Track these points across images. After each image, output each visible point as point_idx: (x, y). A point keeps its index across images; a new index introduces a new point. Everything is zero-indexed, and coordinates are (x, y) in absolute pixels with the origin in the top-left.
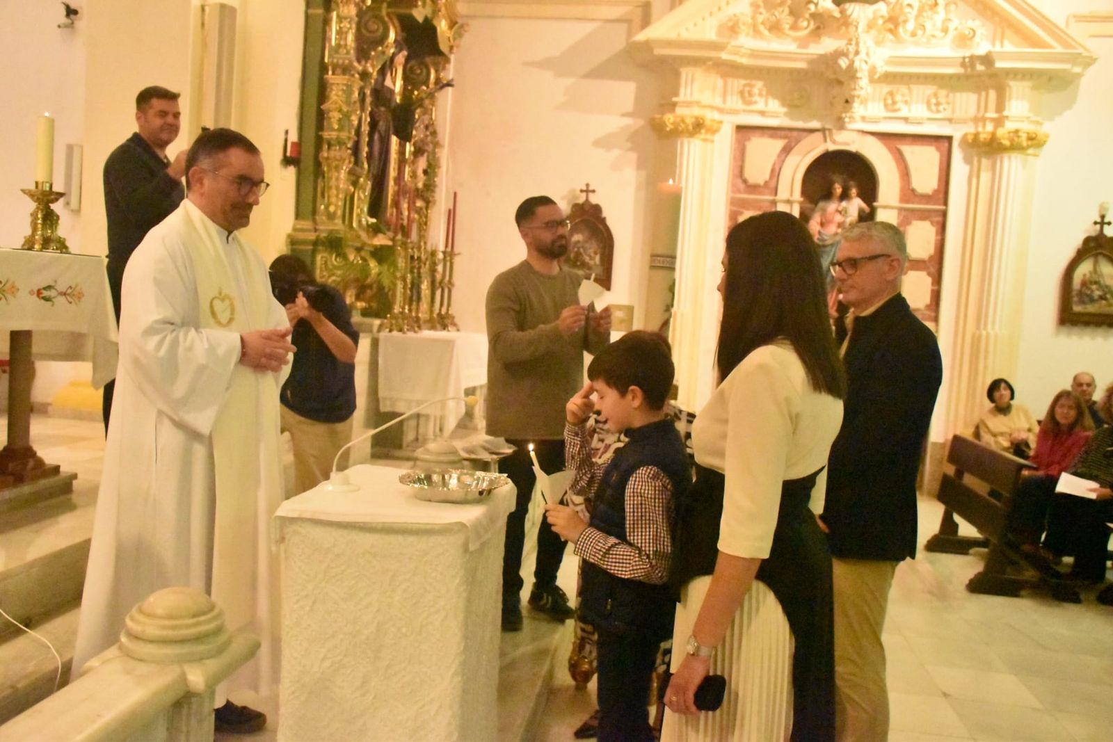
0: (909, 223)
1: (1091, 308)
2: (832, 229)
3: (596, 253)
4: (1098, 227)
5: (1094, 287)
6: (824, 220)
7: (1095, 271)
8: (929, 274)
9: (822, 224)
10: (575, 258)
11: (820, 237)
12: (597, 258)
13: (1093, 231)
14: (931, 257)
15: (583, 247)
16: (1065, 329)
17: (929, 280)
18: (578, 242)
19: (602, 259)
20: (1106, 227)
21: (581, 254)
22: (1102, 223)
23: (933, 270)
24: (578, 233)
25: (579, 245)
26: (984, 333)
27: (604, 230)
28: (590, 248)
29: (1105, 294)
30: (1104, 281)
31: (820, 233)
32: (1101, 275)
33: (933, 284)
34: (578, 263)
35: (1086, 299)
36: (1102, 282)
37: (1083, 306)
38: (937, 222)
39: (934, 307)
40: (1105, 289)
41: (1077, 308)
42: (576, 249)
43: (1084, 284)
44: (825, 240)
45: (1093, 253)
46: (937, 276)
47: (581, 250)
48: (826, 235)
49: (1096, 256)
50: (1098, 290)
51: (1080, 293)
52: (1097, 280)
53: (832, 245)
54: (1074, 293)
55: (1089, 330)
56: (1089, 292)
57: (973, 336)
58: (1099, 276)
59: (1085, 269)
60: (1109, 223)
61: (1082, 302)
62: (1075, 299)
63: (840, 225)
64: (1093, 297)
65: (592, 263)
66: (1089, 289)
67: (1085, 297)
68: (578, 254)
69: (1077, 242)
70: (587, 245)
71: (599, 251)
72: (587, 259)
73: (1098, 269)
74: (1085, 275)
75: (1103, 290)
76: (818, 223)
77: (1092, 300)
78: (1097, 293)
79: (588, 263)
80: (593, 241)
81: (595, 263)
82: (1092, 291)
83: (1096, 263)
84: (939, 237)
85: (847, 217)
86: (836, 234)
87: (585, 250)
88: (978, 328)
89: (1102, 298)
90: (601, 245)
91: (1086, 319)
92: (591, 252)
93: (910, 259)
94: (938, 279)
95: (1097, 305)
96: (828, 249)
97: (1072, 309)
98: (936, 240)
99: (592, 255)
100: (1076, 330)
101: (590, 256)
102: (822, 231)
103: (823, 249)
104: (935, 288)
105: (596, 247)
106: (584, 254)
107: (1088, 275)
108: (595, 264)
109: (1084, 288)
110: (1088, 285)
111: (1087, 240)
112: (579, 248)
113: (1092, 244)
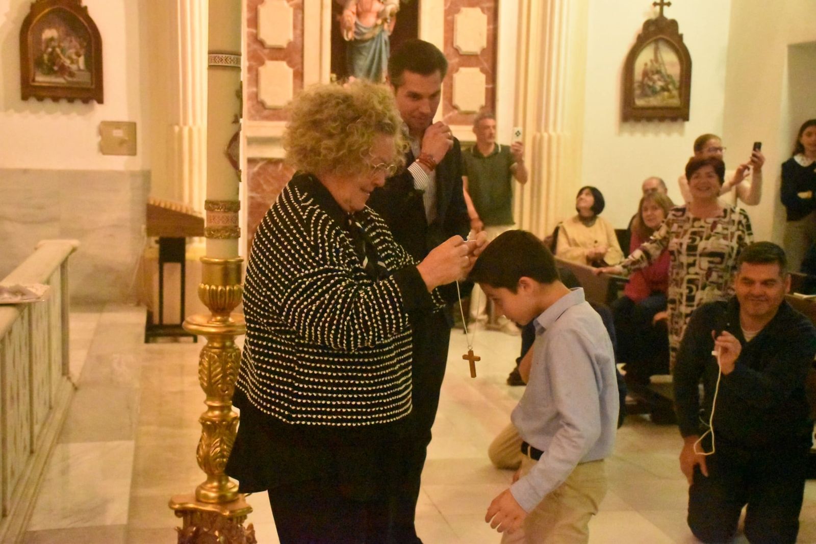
0: (458, 11)
1: (654, 101)
2: (371, 20)
3: (79, 55)
4: (658, 8)
5: (656, 77)
6: (360, 9)
7: (656, 59)
8: (482, 70)
9: (358, 14)
10: (49, 60)
11: (357, 30)
12: (81, 60)
13: (652, 13)
14: (483, 50)
15: (59, 46)
16: (627, 126)
17: (483, 77)
18: (52, 39)
19: (87, 62)
20: (665, 8)
21: (58, 56)
22: (662, 4)
23: (486, 66)
24: (50, 27)
25: (54, 44)
26: (545, 135)
27: (86, 24)
28: (70, 48)
29: (667, 84)
30: (666, 70)
31: (356, 24)
32: (663, 64)
33: (487, 83)
34: (56, 68)
35: (649, 92)
36: (663, 71)
37: (647, 99)
38: (488, 9)
39: (489, 109)
40: (667, 79)
41: (640, 102)
42: (50, 50)
43: (645, 74)
44: (363, 34)
45: (655, 38)
46: (490, 72)
47: (58, 50)
48: (365, 28)
49: (656, 41)
50: (659, 80)
51: (642, 85)
52: (659, 69)
53: (373, 39)
54: (636, 85)
55: (651, 126)
56: (651, 83)
57: (534, 138)
58: (660, 64)
59: (645, 57)
60: (669, 4)
61: (644, 95)
62: (638, 92)
63: (379, 15)
64: (655, 88)
65: (74, 67)
66: (650, 79)
67: (648, 90)
68: (54, 58)
69: (636, 27)
70: (65, 44)
71: (82, 52)
72: (67, 62)
73: (659, 58)
74: (646, 65)
75: (665, 81)
76: (353, 13)
77: (655, 93)
78: (660, 84)
79: (69, 67)
80: (73, 39)
81: (79, 67)
82: (654, 82)
83: (656, 50)
84: (491, 27)
85: (387, 5)
86: (376, 26)
87: (63, 51)
88: (538, 129)
89: (664, 89)
90: (85, 44)
91: (650, 112)
92: (71, 52)
93: (461, 53)
94: (492, 76)
95: (659, 98)
96: (367, 44)
97: (634, 103)
98: (488, 30)
99: (74, 57)
100: (639, 126)
101: (70, 58)
102: (358, 22)
103: (362, 45)
104: (490, 86)
105: (78, 46)
106: (62, 56)
107: (649, 64)
108: (79, 70)
109: (646, 79)
110: (650, 75)
111: (648, 24)
112: (54, 48)
113: (652, 28)
